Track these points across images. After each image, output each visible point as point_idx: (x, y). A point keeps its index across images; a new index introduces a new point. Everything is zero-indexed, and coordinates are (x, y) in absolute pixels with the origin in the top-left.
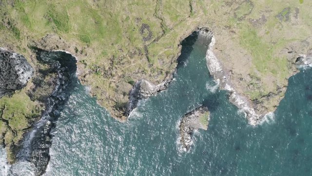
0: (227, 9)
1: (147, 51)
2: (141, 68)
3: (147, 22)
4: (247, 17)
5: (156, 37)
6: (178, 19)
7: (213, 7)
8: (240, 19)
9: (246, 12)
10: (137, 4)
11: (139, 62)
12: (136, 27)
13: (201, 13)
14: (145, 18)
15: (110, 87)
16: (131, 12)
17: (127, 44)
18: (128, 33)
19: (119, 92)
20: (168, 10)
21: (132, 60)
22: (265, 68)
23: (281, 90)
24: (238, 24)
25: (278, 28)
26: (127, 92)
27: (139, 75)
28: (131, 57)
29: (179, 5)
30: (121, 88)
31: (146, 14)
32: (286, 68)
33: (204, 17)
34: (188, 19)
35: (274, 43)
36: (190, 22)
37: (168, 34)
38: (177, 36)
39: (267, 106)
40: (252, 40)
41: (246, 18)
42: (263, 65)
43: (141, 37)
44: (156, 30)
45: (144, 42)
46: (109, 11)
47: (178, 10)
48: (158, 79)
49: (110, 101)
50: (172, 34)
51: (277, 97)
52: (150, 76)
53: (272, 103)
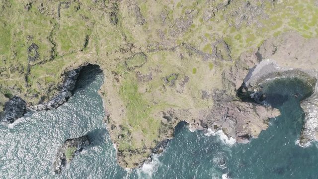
0: (119, 55)
1: (29, 71)
2: (18, 85)
3: (38, 43)
4: (137, 70)
5: (42, 60)
6: (69, 50)
7: (106, 49)
8: (129, 69)
9: (138, 64)
10: (34, 23)
11: (17, 79)
12: (26, 44)
13: (94, 50)
14: (38, 38)
16: (26, 28)
17: (12, 58)
18: (16, 48)
20: (62, 38)
21: (12, 75)
22: (138, 125)
23: (146, 151)
24: (125, 73)
25: (161, 90)
26: (3, 103)
27: (15, 91)
28: (12, 72)
29: (74, 36)
31: (39, 34)
32: (156, 132)
33: (95, 55)
34: (79, 52)
35: (155, 103)
36: (80, 56)
37: (54, 61)
38: (64, 65)
39: (128, 161)
40: (132, 94)
41: (135, 70)
42: (137, 121)
43: (27, 56)
44: (45, 53)
45: (28, 61)
46: (5, 20)
47: (72, 41)
48: (32, 101)
50: (59, 62)
51: (140, 156)
52: (26, 95)
53: (133, 160)
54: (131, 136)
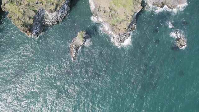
15: (19, 11)
19: (26, 16)
22: (119, 4)
23: (129, 18)
26: (32, 17)
27: (39, 5)
30: (27, 13)
32: (132, 4)
39: (120, 28)
42: (118, 2)
48: (51, 8)
49: (20, 21)
51: (126, 22)
52: (46, 6)
53: (122, 26)
54: (117, 13)
